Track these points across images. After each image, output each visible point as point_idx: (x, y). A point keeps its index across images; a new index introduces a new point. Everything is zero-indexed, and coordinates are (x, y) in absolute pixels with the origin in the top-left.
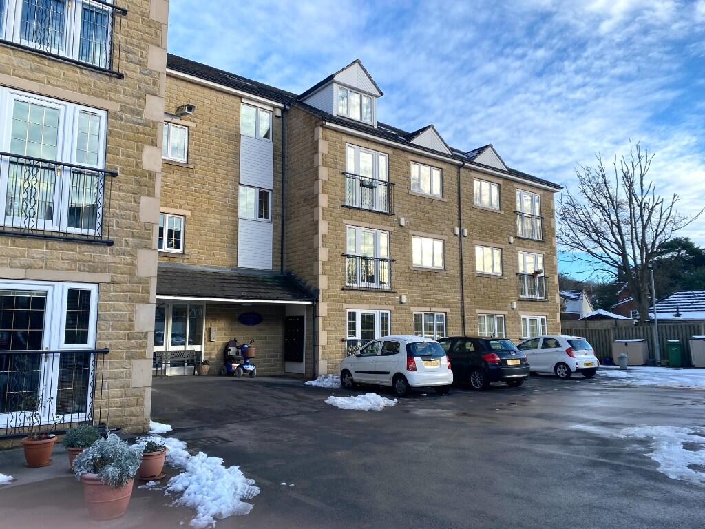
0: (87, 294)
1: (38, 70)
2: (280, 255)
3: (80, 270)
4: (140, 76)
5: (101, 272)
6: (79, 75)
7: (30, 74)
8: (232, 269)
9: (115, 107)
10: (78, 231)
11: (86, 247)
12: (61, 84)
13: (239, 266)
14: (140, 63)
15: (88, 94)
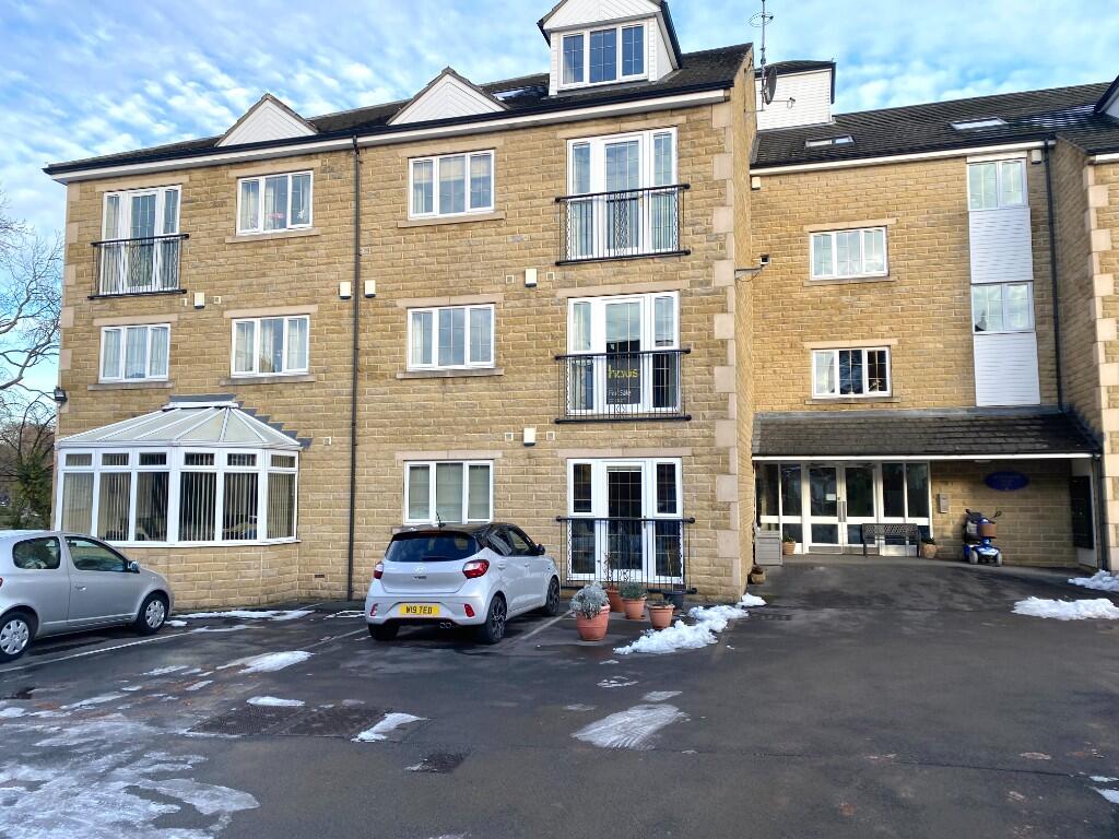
0: (672, 467)
1: (620, 273)
2: (1055, 379)
3: (664, 446)
4: (706, 244)
5: (682, 446)
6: (652, 266)
7: (614, 280)
8: (968, 410)
9: (685, 284)
10: (664, 409)
11: (668, 424)
12: (638, 279)
13: (978, 405)
14: (706, 232)
15: (661, 280)
